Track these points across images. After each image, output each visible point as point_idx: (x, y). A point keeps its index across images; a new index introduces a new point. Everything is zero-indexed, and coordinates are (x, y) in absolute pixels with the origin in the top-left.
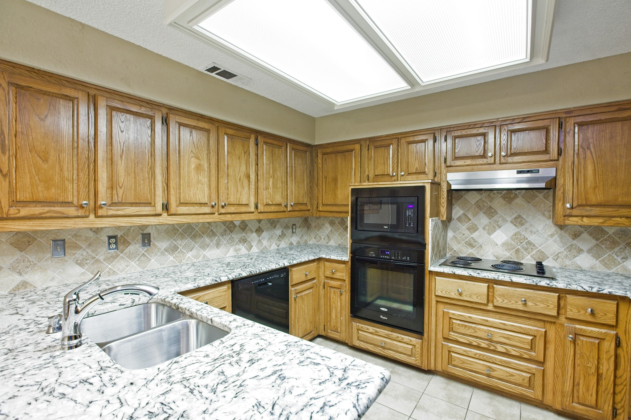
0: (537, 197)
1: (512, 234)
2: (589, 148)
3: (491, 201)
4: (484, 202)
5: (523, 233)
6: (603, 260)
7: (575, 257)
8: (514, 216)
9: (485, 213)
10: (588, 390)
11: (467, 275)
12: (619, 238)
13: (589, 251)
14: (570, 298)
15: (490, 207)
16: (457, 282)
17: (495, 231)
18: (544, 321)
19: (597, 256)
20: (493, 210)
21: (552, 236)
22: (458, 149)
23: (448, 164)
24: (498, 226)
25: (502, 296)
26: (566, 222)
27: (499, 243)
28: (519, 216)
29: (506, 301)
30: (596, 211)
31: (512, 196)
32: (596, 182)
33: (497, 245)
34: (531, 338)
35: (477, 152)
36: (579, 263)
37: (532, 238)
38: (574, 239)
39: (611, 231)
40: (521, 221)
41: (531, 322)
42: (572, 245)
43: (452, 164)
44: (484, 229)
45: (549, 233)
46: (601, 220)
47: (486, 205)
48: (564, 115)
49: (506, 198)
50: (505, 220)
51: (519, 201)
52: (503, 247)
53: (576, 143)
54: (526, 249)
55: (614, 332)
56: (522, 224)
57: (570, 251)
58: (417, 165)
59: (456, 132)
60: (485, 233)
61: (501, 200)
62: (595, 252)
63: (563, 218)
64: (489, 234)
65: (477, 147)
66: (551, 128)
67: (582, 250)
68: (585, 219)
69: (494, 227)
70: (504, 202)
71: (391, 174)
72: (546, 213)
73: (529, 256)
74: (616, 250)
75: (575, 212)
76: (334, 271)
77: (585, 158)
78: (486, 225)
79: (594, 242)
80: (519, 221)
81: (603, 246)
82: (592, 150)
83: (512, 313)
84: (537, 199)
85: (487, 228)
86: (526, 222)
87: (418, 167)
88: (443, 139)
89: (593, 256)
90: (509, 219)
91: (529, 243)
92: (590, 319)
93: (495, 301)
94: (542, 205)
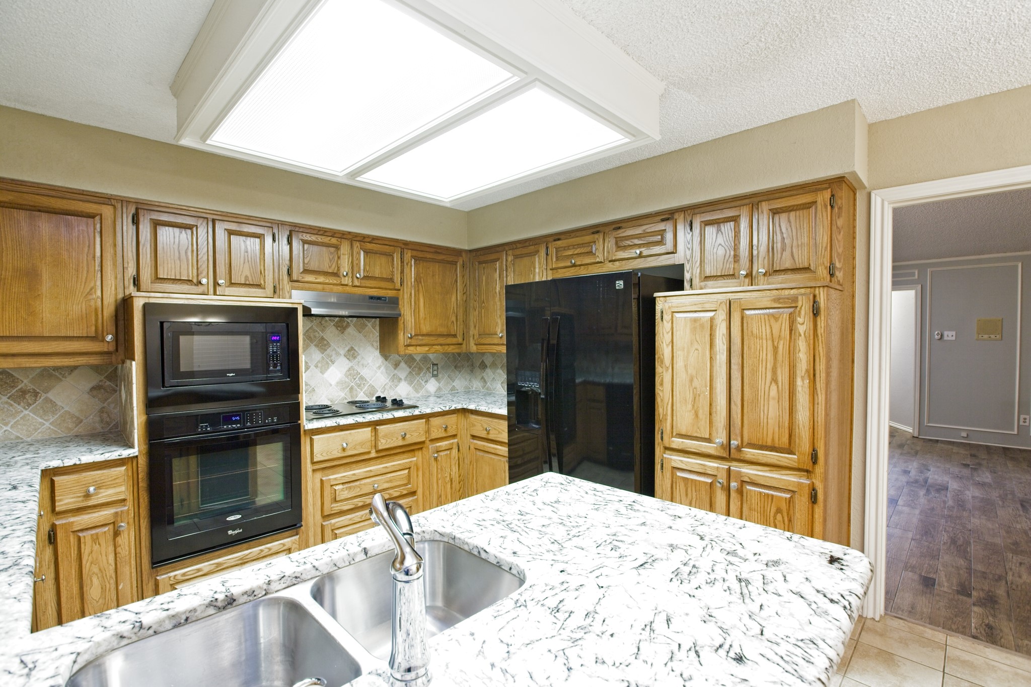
0: (367, 326)
1: (346, 369)
2: (421, 282)
3: (323, 331)
4: (315, 331)
5: (356, 367)
6: (414, 386)
7: (396, 386)
8: (347, 349)
9: (316, 346)
11: (353, 422)
12: (423, 364)
13: (406, 379)
15: (323, 339)
17: (328, 368)
18: (413, 450)
19: (410, 383)
20: (325, 342)
21: (379, 367)
22: (308, 259)
23: (295, 277)
24: (331, 361)
25: (385, 436)
26: (407, 351)
27: (333, 383)
28: (352, 349)
29: (389, 441)
30: (426, 340)
31: (345, 324)
32: (425, 314)
33: (331, 385)
34: (406, 471)
35: (330, 267)
36: (399, 392)
37: (364, 372)
38: (395, 369)
39: (418, 358)
40: (354, 354)
41: (405, 456)
42: (394, 375)
43: (300, 278)
44: (316, 366)
45: (378, 365)
46: (427, 348)
47: (317, 335)
48: (403, 246)
49: (339, 326)
50: (338, 354)
51: (351, 330)
52: (337, 386)
53: (413, 276)
54: (359, 386)
55: (456, 440)
56: (355, 358)
57: (393, 381)
58: (247, 272)
59: (304, 235)
60: (317, 371)
61: (334, 329)
62: (410, 379)
63: (404, 348)
64: (322, 373)
65: (331, 261)
66: (395, 255)
67: (401, 379)
68: (418, 348)
69: (327, 363)
70: (337, 332)
71: (195, 281)
72: (375, 344)
73: (362, 393)
74: (421, 375)
75: (414, 342)
76: (92, 489)
77: (418, 290)
78: (319, 362)
79: (408, 370)
80: (352, 354)
81: (414, 373)
82: (423, 284)
83: (392, 452)
84: (367, 328)
85: (320, 365)
86: (358, 354)
87: (249, 275)
88: (285, 241)
89: (408, 384)
90: (342, 352)
91: (362, 378)
92: (444, 435)
93: (380, 444)
94: (371, 335)
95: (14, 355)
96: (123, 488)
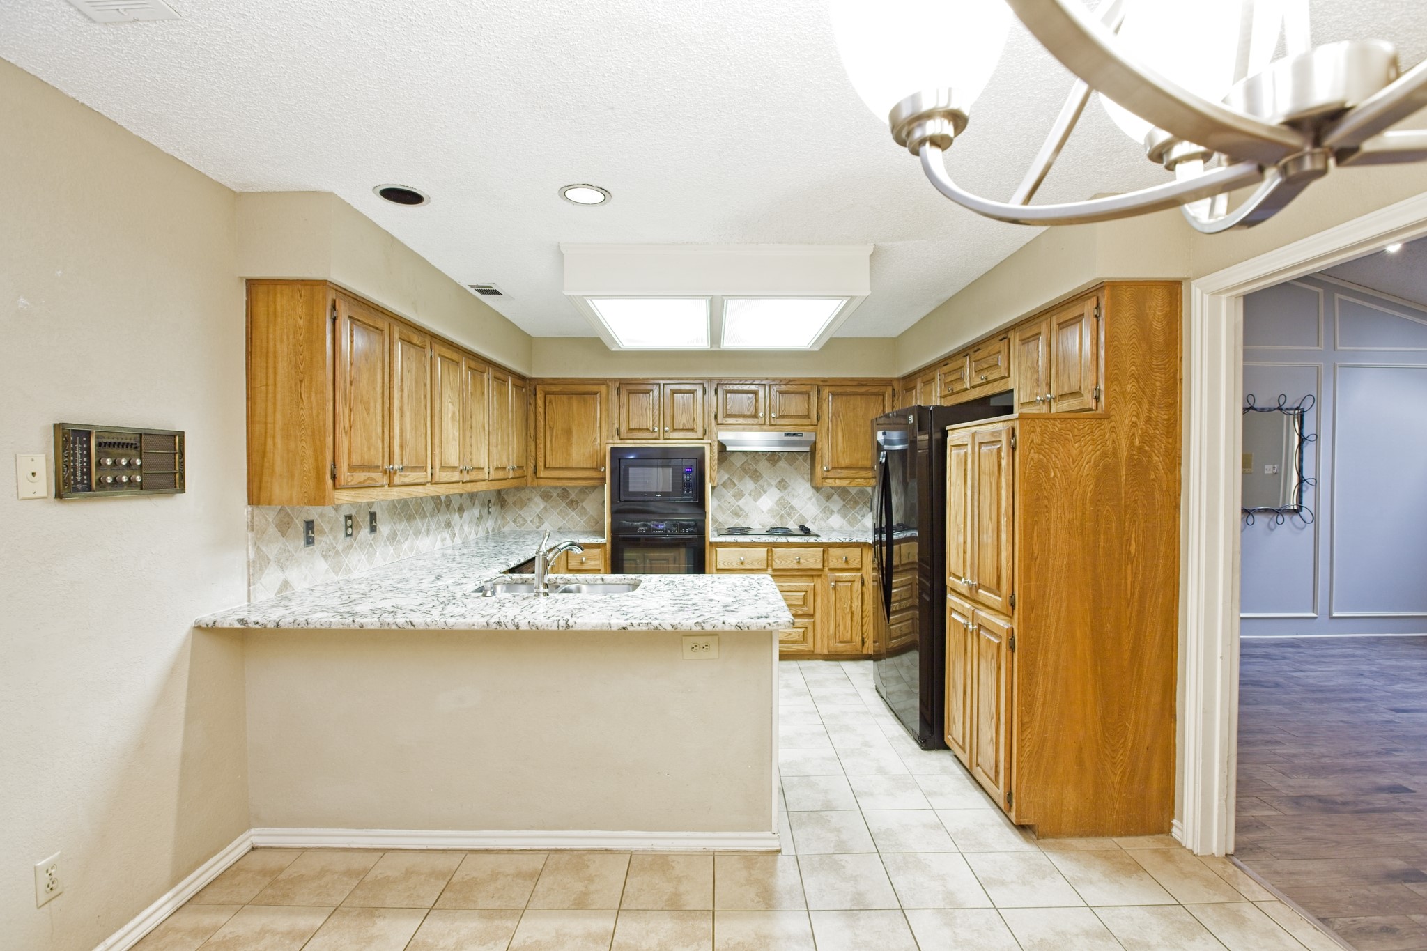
0: (798, 459)
1: (777, 499)
2: (839, 416)
3: (756, 464)
4: (749, 464)
5: (786, 498)
6: (849, 519)
7: (828, 518)
8: (778, 480)
9: (750, 477)
10: (845, 628)
11: (750, 541)
12: (859, 498)
13: (839, 512)
14: (832, 551)
15: (756, 471)
16: (739, 551)
17: (760, 496)
18: (812, 576)
19: (844, 516)
20: (758, 474)
21: (810, 499)
22: (730, 405)
23: (720, 422)
24: (763, 491)
25: (780, 558)
26: (824, 484)
27: (765, 510)
28: (783, 480)
29: (783, 562)
30: (844, 473)
31: (776, 458)
32: (844, 448)
33: (763, 512)
34: (803, 594)
35: (748, 410)
36: (832, 524)
37: (795, 502)
38: (827, 501)
39: (853, 491)
40: (784, 485)
41: (803, 579)
42: (826, 507)
43: (724, 422)
44: (750, 495)
45: (808, 497)
46: (847, 481)
47: (751, 468)
48: (821, 384)
49: (771, 460)
50: (769, 485)
51: (782, 463)
52: (768, 513)
53: (830, 411)
54: (789, 514)
55: (860, 574)
56: (785, 488)
57: (825, 513)
58: (684, 421)
59: (727, 386)
60: (750, 499)
61: (766, 462)
62: (844, 512)
63: (821, 480)
64: (755, 500)
65: (749, 405)
66: (812, 393)
67: (833, 511)
68: (837, 481)
69: (760, 492)
70: (769, 465)
71: (651, 429)
72: (806, 476)
73: (792, 522)
74: (857, 509)
75: (831, 474)
76: (584, 559)
77: (836, 425)
78: (752, 491)
79: (842, 503)
80: (782, 485)
81: (848, 506)
82: (842, 418)
83: (788, 573)
84: (798, 462)
85: (753, 494)
86: (789, 486)
87: (686, 422)
88: (713, 392)
89: (841, 516)
90: (774, 483)
91: (792, 508)
92: (845, 566)
93: (774, 563)
94: (802, 468)
95: (562, 479)
96: (598, 562)
